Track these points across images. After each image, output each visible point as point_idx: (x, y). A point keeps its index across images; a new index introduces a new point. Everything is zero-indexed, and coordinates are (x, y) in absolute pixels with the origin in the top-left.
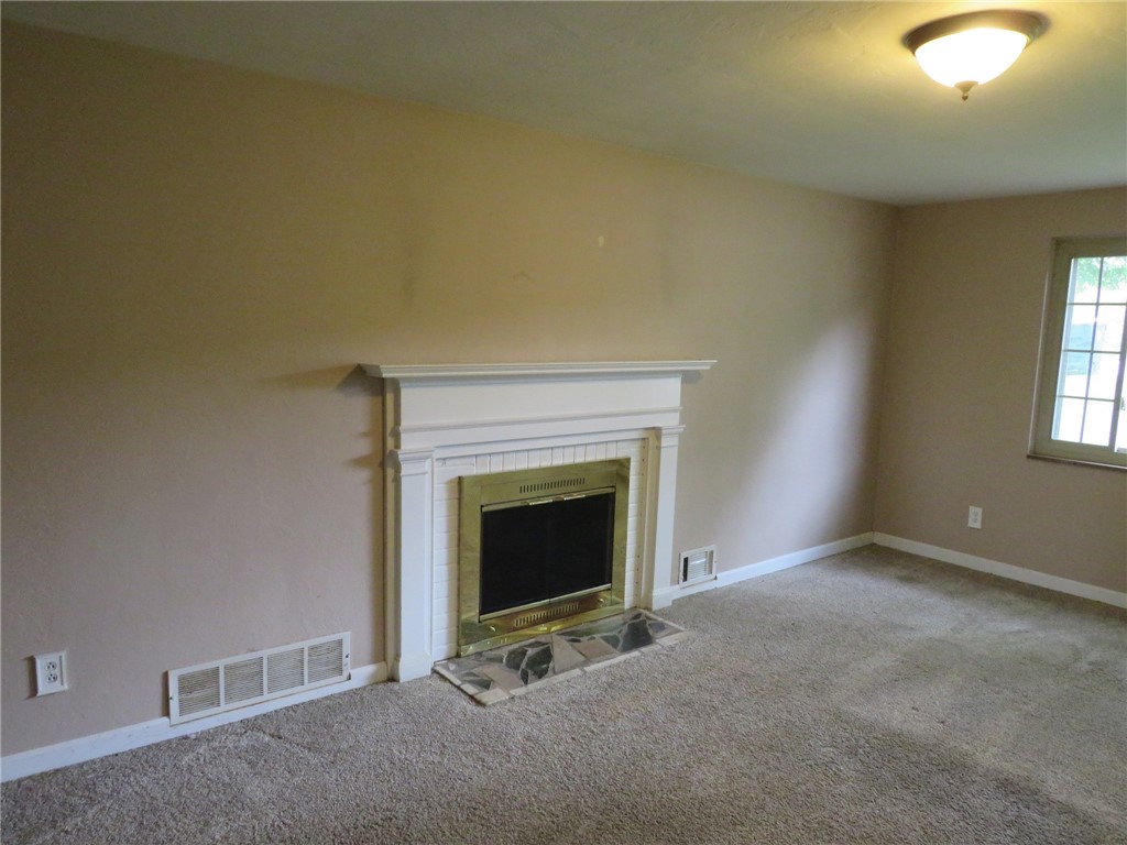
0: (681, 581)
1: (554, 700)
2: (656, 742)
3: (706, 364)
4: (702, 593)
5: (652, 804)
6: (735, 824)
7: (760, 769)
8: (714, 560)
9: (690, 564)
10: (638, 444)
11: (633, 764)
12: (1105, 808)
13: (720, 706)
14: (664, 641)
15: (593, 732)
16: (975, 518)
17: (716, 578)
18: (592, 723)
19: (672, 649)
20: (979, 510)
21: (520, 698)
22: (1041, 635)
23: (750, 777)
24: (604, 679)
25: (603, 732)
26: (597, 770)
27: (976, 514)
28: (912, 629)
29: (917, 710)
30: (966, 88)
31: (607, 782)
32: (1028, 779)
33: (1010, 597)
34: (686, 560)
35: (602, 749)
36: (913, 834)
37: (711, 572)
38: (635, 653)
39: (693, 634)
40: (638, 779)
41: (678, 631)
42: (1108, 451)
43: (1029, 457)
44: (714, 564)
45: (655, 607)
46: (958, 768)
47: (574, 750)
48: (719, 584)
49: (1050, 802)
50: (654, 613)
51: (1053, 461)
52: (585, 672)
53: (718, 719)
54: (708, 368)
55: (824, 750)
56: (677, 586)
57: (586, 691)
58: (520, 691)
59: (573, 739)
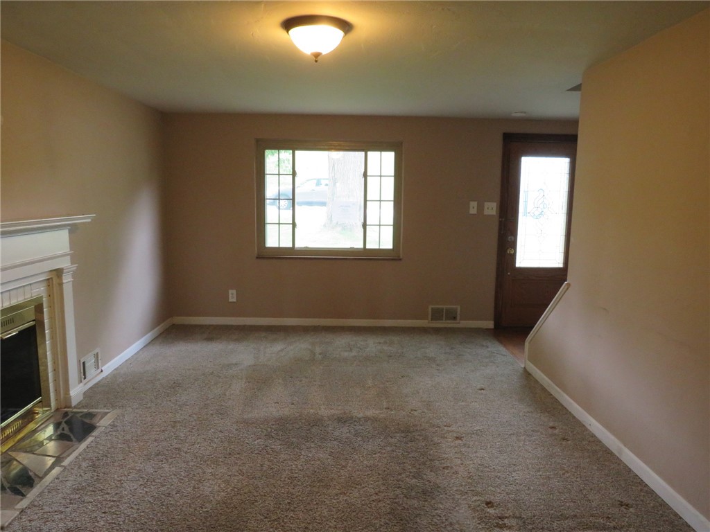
0: (83, 379)
1: (60, 495)
2: (163, 486)
3: (88, 218)
4: (97, 384)
5: (198, 521)
6: (253, 504)
7: (236, 468)
8: (99, 358)
9: (87, 365)
10: (45, 284)
11: (163, 505)
12: (377, 412)
13: (180, 446)
14: (103, 423)
15: (113, 501)
16: (232, 296)
17: (102, 371)
18: (107, 496)
19: (113, 426)
20: (234, 292)
21: (29, 508)
22: (292, 347)
23: (235, 475)
24: (84, 464)
25: (122, 497)
26: (142, 522)
27: (232, 294)
28: (236, 364)
29: (278, 403)
30: (317, 55)
31: (157, 525)
32: (345, 413)
33: (263, 334)
34: (84, 363)
35: (132, 508)
36: (329, 460)
37: (98, 368)
38: (90, 439)
39: (118, 411)
40: (175, 512)
41: (107, 413)
42: (292, 250)
43: (257, 258)
44: (100, 362)
45: (74, 403)
46: (317, 422)
47: (113, 519)
48: (104, 374)
49: (360, 419)
50: (75, 407)
51: (272, 258)
52: (65, 467)
53: (186, 453)
54: (90, 220)
55: (256, 442)
56: (81, 384)
57: (80, 479)
58: (24, 503)
59: (104, 513)
